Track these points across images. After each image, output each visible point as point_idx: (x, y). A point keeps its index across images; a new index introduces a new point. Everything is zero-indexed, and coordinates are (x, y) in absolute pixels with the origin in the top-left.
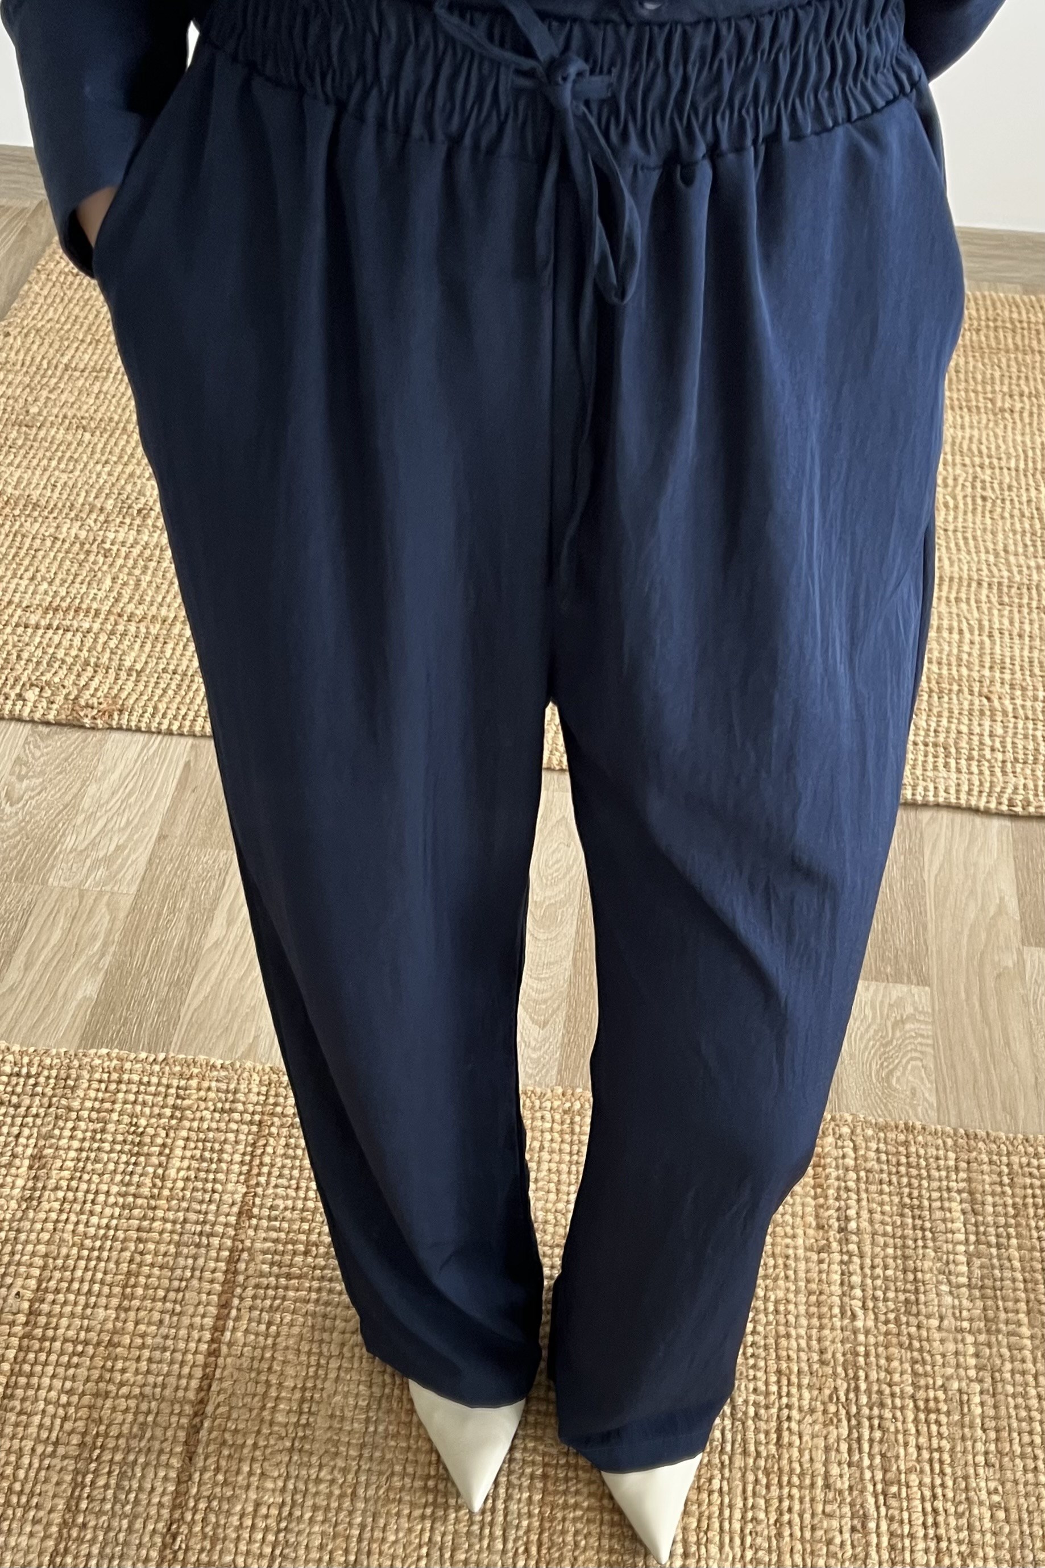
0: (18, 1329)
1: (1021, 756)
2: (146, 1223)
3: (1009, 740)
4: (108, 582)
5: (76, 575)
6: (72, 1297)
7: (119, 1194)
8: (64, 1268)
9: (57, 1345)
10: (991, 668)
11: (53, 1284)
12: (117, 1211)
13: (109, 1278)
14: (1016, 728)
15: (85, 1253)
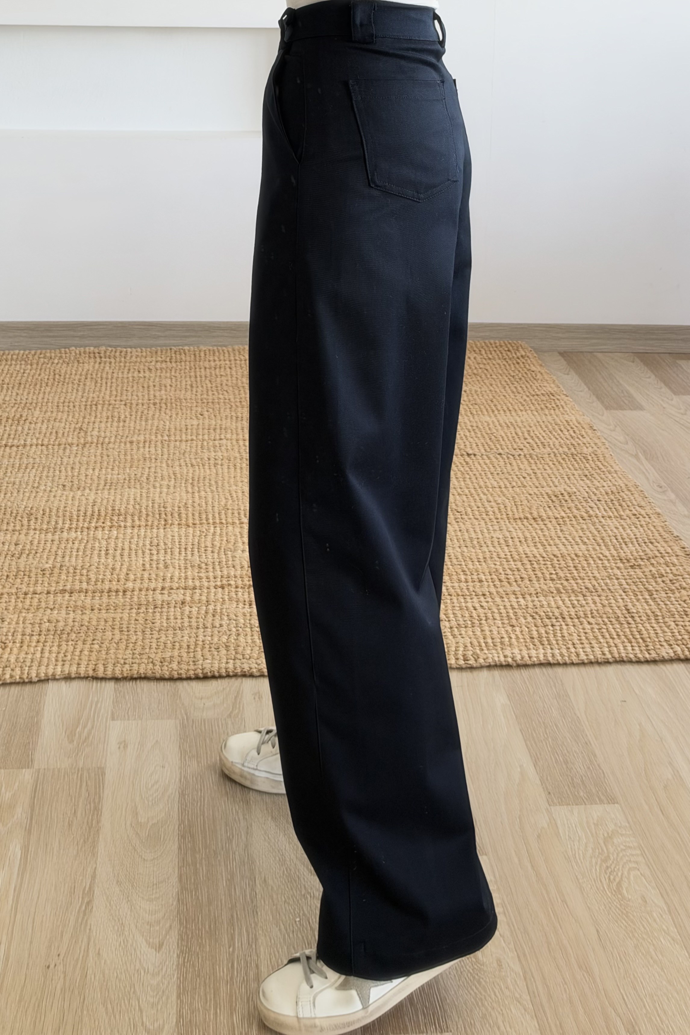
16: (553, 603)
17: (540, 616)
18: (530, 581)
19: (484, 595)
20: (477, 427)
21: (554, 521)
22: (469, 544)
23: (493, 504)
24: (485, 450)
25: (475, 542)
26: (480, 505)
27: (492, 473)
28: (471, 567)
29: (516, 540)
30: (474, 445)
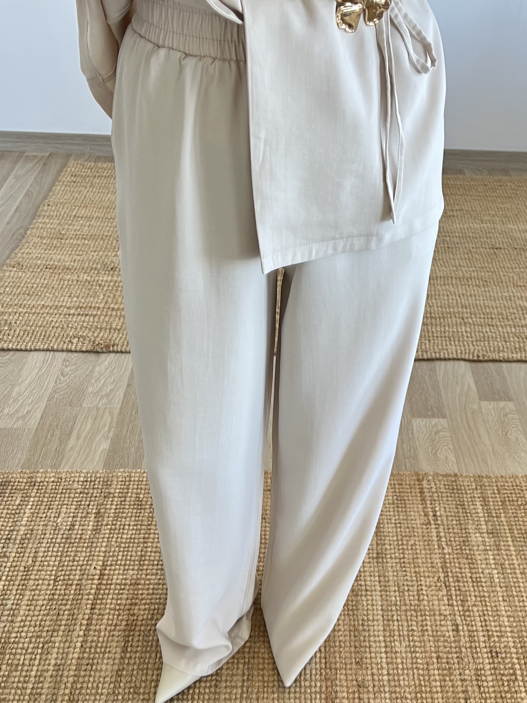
0: (96, 582)
1: (478, 339)
2: (146, 536)
3: (473, 333)
6: (118, 567)
7: (134, 525)
8: (113, 556)
9: (113, 586)
10: (462, 308)
11: (109, 563)
12: (134, 532)
13: (133, 558)
14: (475, 328)
15: (122, 549)
22: (489, 299)
25: (492, 299)
26: (498, 277)
27: (509, 260)
28: (488, 311)
30: (501, 243)
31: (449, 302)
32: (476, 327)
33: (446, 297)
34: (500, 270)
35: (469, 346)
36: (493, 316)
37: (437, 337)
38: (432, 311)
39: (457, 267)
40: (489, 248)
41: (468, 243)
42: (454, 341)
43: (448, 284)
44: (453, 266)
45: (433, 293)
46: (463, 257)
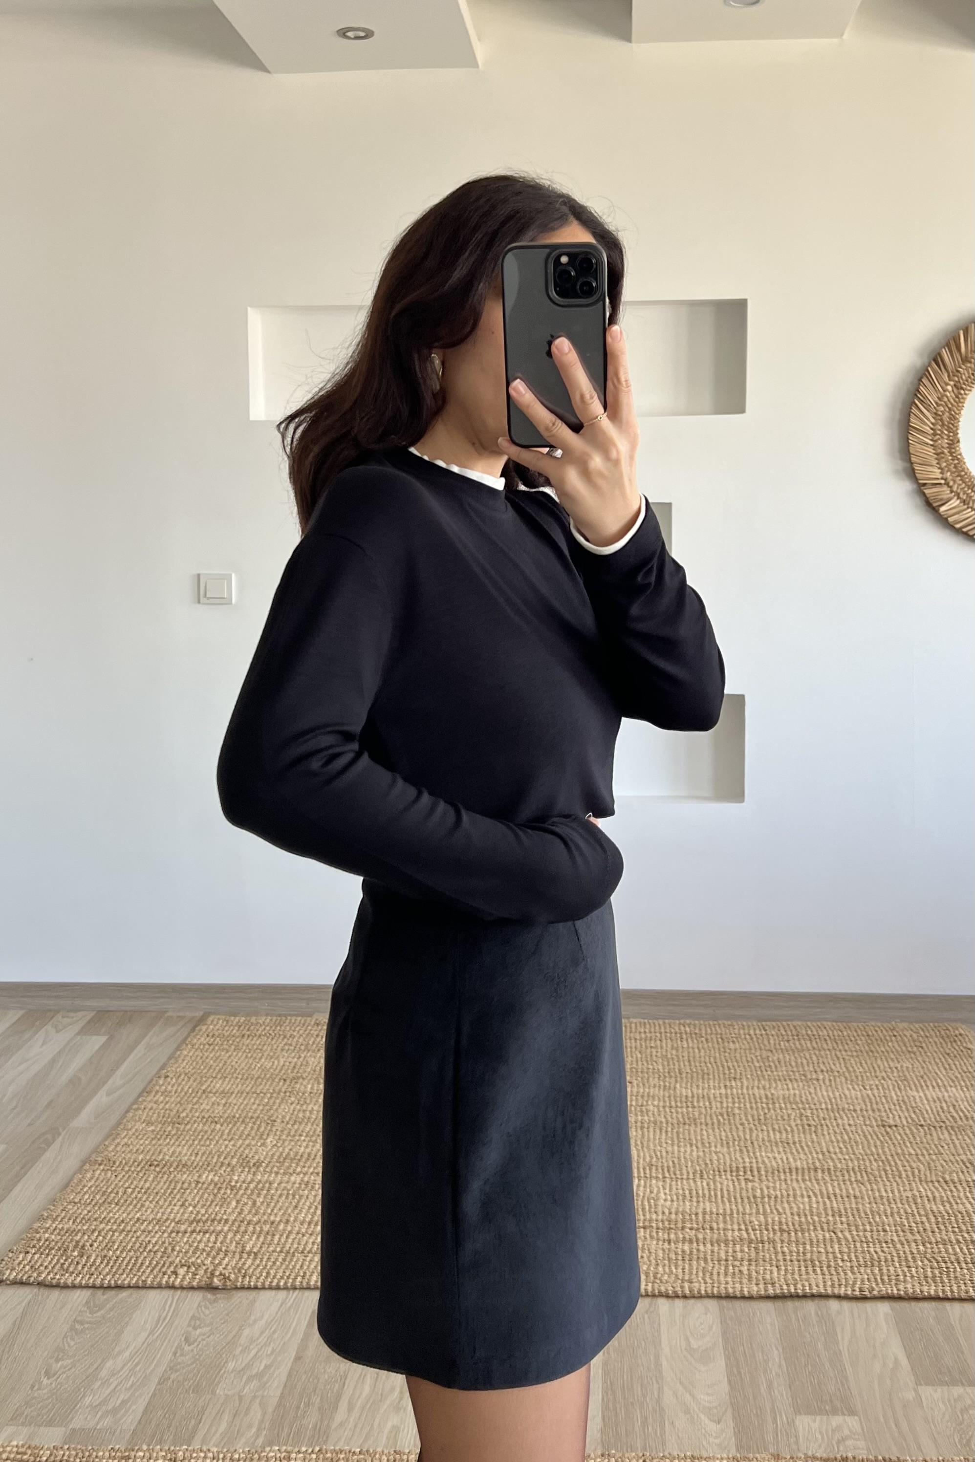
1: (862, 1262)
3: (853, 1255)
4: (234, 1203)
5: (212, 1202)
10: (833, 1215)
14: (855, 1247)
16: (951, 1250)
17: (936, 1260)
18: (933, 1232)
19: (886, 1242)
20: (903, 1101)
21: (964, 1185)
22: (879, 1201)
23: (908, 1168)
24: (908, 1122)
25: (885, 1200)
26: (894, 1169)
27: (911, 1143)
28: (878, 1219)
29: (925, 1199)
30: (897, 1118)
31: (811, 1207)
32: (858, 1245)
33: (806, 1199)
34: (896, 1157)
35: (846, 1274)
36: (888, 1228)
37: (791, 1261)
38: (784, 1220)
39: (823, 1154)
40: (878, 1126)
41: (842, 1118)
42: (821, 1267)
43: (810, 1180)
44: (817, 1153)
45: (785, 1194)
46: (833, 1138)
